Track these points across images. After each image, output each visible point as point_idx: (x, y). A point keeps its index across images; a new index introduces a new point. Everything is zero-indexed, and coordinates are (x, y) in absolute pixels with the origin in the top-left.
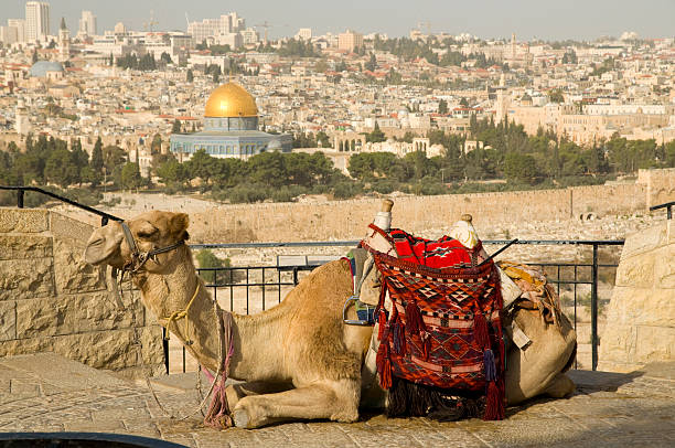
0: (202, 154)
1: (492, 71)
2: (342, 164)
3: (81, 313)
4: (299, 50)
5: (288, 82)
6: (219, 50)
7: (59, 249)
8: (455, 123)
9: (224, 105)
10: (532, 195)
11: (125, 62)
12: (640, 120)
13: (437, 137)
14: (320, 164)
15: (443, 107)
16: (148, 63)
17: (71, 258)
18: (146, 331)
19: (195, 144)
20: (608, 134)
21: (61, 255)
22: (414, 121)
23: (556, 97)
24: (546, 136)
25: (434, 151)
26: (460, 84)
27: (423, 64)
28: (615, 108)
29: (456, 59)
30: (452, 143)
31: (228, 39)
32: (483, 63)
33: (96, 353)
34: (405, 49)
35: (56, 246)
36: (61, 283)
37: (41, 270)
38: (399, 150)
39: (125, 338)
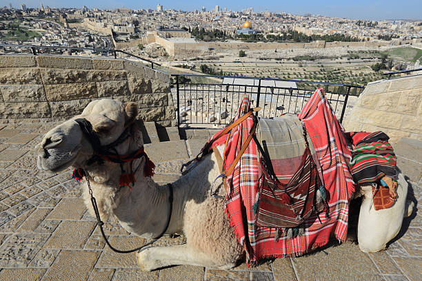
0: (242, 33)
1: (293, 21)
2: (265, 37)
3: (140, 102)
4: (260, 15)
5: (258, 21)
6: (246, 15)
7: (130, 77)
8: (286, 30)
9: (246, 25)
10: (297, 44)
11: (231, 17)
12: (318, 31)
13: (282, 33)
14: (262, 36)
15: (284, 27)
16: (235, 17)
17: (135, 80)
18: (168, 107)
19: (241, 31)
20: (312, 34)
21: (130, 79)
22: (279, 29)
23: (304, 26)
24: (301, 33)
25: (281, 35)
26: (288, 23)
27: (282, 19)
28: (314, 29)
29: (288, 18)
30: (285, 34)
31: (248, 13)
32: (292, 19)
33: (148, 116)
34: (279, 16)
35: (128, 75)
36: (131, 90)
37: (122, 85)
38: (276, 34)
39: (159, 110)
